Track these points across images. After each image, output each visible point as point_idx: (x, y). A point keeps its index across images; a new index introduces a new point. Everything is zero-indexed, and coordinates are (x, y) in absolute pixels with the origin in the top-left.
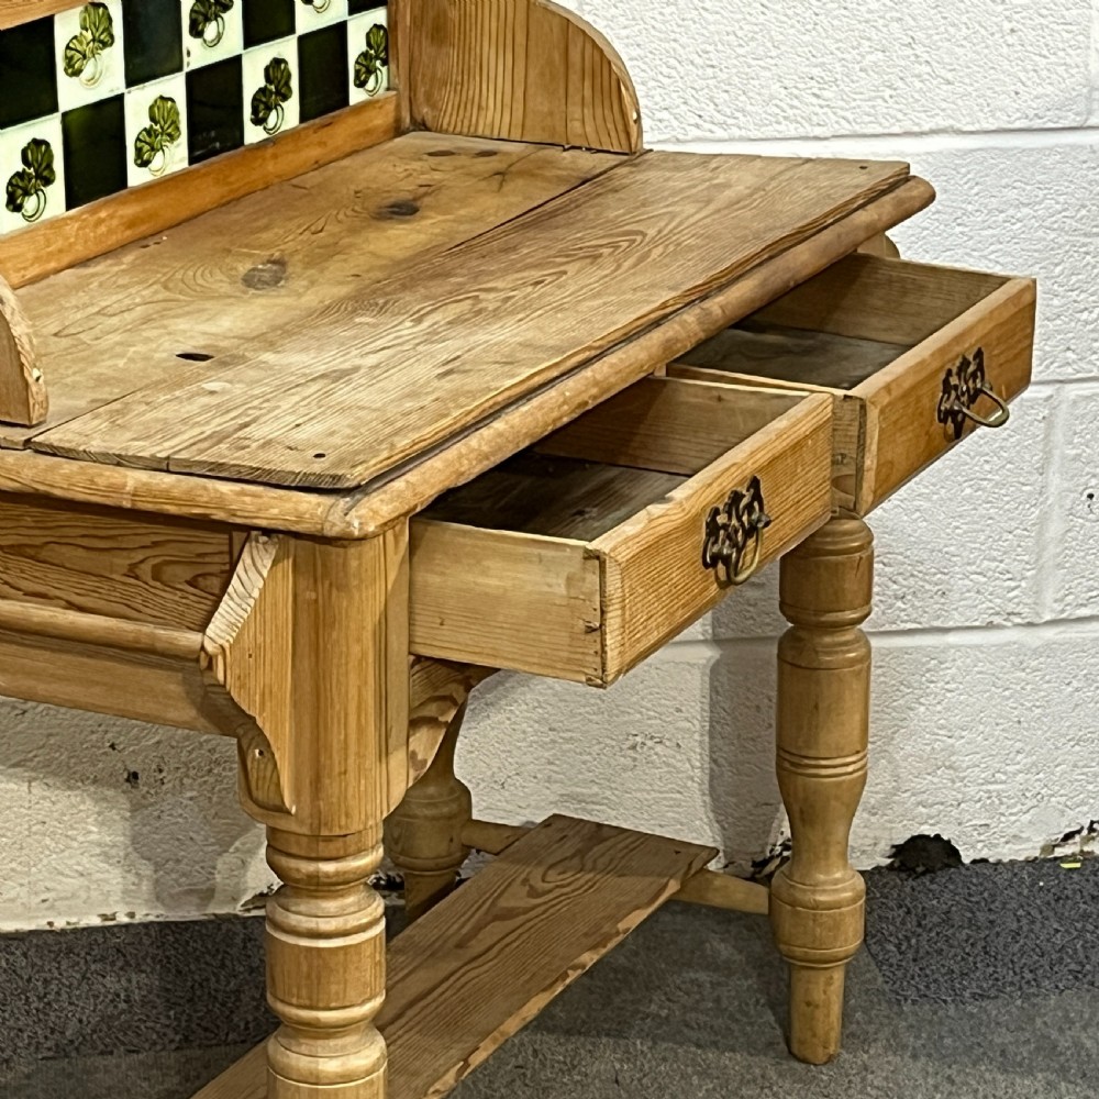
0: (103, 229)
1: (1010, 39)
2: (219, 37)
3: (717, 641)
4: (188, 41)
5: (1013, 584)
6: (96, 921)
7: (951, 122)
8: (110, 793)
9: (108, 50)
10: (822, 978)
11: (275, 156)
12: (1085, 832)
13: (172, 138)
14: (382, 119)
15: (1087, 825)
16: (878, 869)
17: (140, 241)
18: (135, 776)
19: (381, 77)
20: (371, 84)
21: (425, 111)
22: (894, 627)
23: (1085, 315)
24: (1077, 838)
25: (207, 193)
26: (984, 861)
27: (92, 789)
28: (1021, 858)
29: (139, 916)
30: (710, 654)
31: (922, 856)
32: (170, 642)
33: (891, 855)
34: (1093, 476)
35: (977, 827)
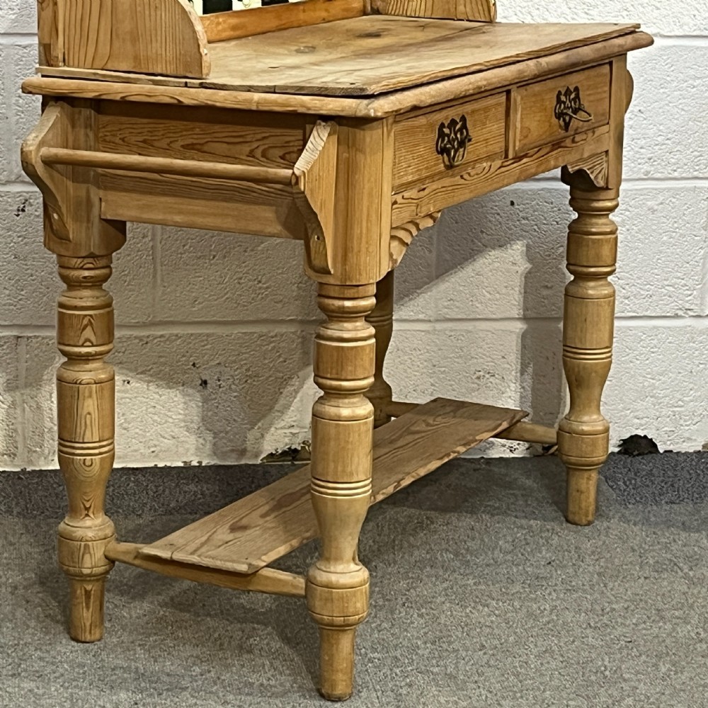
0: (220, 27)
3: (525, 319)
5: (689, 293)
6: (182, 465)
8: (190, 391)
10: (586, 475)
11: (304, 11)
16: (612, 453)
18: (205, 383)
21: (379, 4)
22: (623, 315)
25: (271, 21)
26: (671, 451)
27: (181, 388)
28: (692, 451)
29: (203, 464)
30: (520, 326)
31: (637, 446)
32: (276, 174)
33: (619, 446)
35: (667, 432)
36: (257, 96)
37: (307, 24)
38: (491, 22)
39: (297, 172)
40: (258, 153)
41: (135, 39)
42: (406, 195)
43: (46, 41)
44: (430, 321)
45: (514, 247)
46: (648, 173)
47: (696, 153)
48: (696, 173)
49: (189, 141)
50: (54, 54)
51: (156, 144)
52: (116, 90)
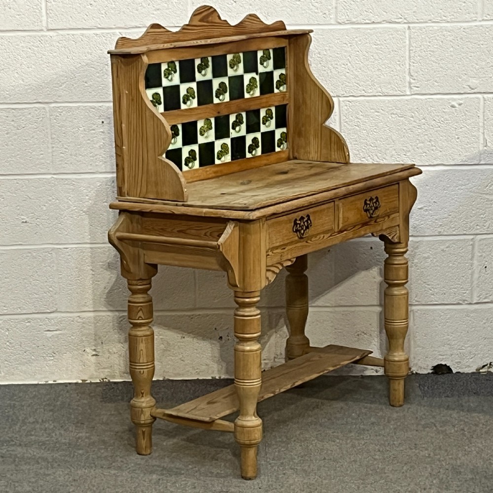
0: (208, 173)
1: (457, 140)
2: (240, 130)
3: (380, 305)
4: (231, 130)
5: (464, 292)
6: (211, 378)
7: (442, 162)
8: (214, 342)
9: (211, 131)
10: (397, 382)
11: (254, 161)
12: (488, 365)
13: (227, 154)
14: (284, 156)
15: (489, 363)
16: (429, 373)
17: (218, 177)
18: (221, 338)
19: (285, 146)
20: (282, 147)
21: (296, 154)
22: (431, 303)
23: (482, 216)
24: (486, 367)
25: (235, 168)
26: (459, 372)
27: (210, 340)
28: (470, 372)
29: (222, 378)
30: (379, 309)
31: (441, 370)
32: (211, 244)
33: (432, 369)
34: (486, 261)
35: (457, 363)
36: (205, 210)
37: (257, 167)
38: (347, 163)
39: (219, 244)
40: (208, 234)
41: (156, 184)
42: (275, 251)
43: (120, 186)
44: (332, 307)
45: (374, 270)
46: (440, 232)
48: (465, 232)
49: (181, 229)
50: (123, 191)
51: (167, 230)
52: (147, 207)
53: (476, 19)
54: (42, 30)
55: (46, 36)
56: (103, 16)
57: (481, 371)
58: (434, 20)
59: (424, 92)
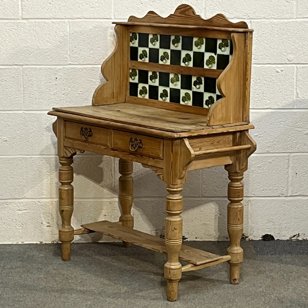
1: (280, 93)
5: (283, 189)
7: (270, 107)
15: (297, 234)
16: (260, 240)
22: (262, 196)
23: (294, 141)
24: (296, 236)
26: (279, 240)
28: (286, 239)
31: (267, 238)
33: (261, 238)
34: (297, 170)
35: (277, 233)
46: (268, 151)
47: (283, 145)
48: (283, 151)
53: (292, 17)
54: (19, 19)
55: (21, 23)
56: (58, 10)
57: (292, 239)
58: (266, 18)
59: (260, 63)
